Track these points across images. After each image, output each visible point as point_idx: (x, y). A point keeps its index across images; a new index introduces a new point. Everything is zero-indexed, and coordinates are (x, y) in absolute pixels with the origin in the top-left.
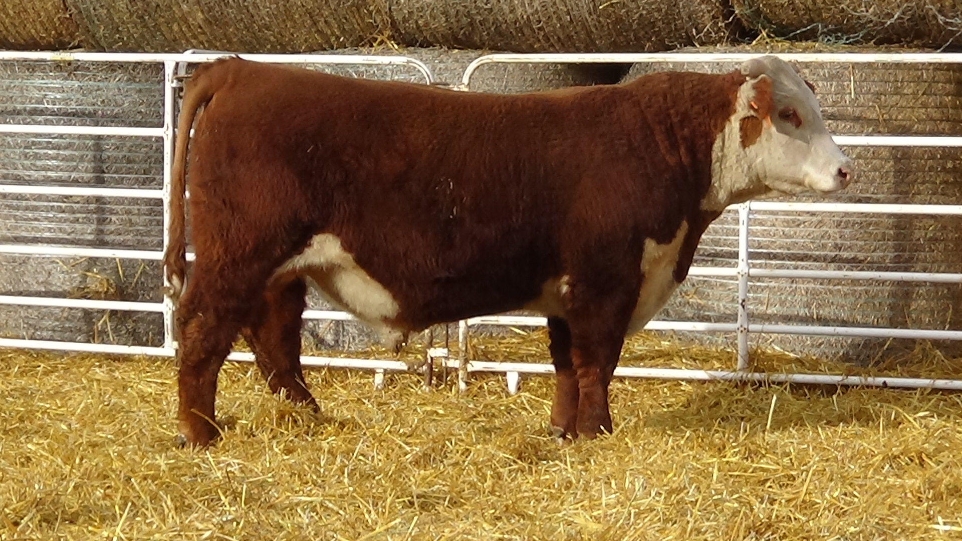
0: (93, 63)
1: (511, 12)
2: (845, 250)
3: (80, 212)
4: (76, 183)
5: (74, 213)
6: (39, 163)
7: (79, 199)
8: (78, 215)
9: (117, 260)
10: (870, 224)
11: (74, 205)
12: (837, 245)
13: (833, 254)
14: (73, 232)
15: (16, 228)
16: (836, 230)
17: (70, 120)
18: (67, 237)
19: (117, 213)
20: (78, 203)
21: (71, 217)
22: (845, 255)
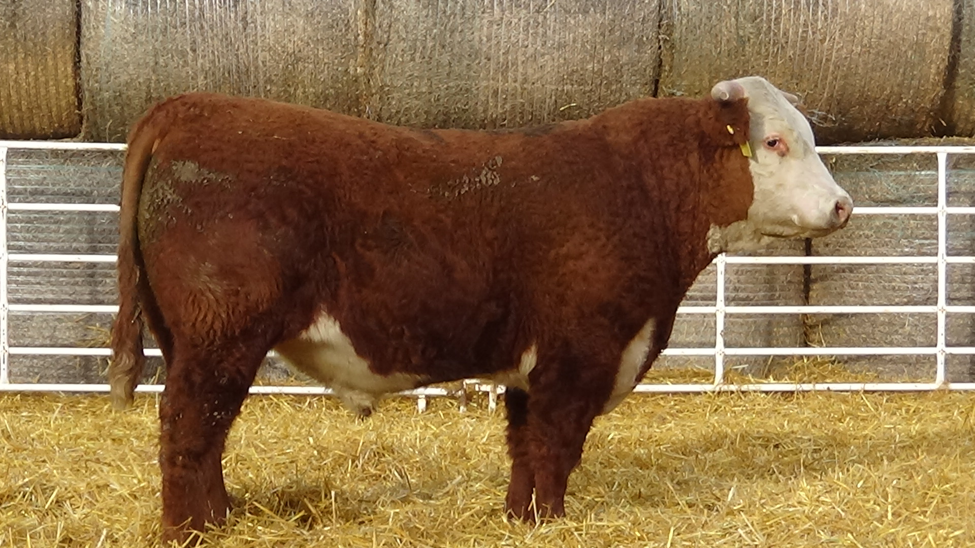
0: (87, 151)
1: (484, 111)
2: (741, 291)
3: (79, 276)
4: (77, 251)
5: (74, 277)
6: (41, 236)
7: (79, 265)
8: (78, 279)
9: (113, 315)
10: (756, 272)
11: (74, 270)
12: (735, 287)
13: (733, 295)
14: (74, 293)
15: (17, 291)
16: (736, 276)
17: (71, 199)
18: (69, 298)
19: (111, 277)
20: (79, 268)
21: (72, 281)
22: (742, 295)
